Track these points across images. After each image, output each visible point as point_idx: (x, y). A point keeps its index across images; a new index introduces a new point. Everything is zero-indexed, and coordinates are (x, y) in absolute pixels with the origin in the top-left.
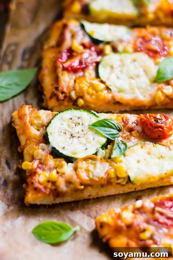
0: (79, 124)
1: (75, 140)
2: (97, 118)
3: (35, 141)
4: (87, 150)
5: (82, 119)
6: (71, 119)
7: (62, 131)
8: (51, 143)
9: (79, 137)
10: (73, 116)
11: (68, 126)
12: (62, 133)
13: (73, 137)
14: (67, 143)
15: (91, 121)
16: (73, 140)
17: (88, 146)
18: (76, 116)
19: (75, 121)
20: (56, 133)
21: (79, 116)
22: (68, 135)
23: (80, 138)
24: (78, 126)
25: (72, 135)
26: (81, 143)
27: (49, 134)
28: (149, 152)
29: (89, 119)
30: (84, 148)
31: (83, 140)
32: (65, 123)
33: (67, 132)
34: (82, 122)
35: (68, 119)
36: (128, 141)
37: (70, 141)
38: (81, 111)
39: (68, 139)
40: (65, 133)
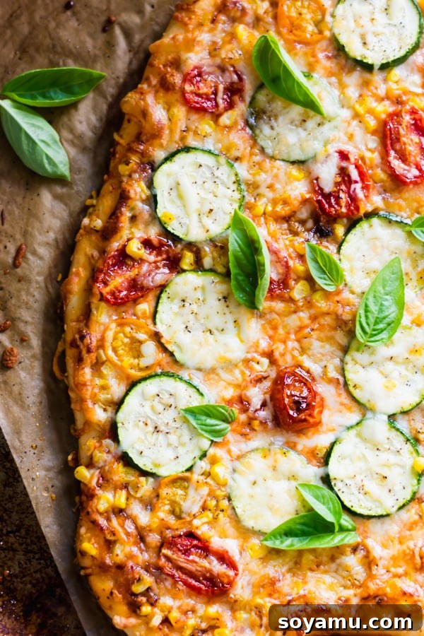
0: (171, 406)
1: (161, 436)
2: (200, 397)
3: (98, 429)
4: (179, 459)
5: (175, 399)
6: (158, 395)
7: (141, 419)
8: (121, 442)
9: (167, 433)
10: (162, 390)
11: (153, 408)
12: (141, 424)
13: (158, 432)
14: (147, 442)
15: (190, 403)
16: (157, 439)
17: (181, 451)
18: (167, 391)
19: (164, 401)
20: (131, 424)
21: (172, 391)
22: (151, 428)
23: (168, 435)
24: (168, 410)
25: (156, 428)
26: (169, 445)
27: (119, 425)
28: (275, 467)
29: (188, 398)
30: (173, 457)
31: (173, 438)
32: (148, 404)
33: (149, 422)
34: (175, 402)
35: (154, 396)
36: (244, 440)
37: (152, 438)
38: (176, 381)
39: (149, 436)
40: (146, 424)
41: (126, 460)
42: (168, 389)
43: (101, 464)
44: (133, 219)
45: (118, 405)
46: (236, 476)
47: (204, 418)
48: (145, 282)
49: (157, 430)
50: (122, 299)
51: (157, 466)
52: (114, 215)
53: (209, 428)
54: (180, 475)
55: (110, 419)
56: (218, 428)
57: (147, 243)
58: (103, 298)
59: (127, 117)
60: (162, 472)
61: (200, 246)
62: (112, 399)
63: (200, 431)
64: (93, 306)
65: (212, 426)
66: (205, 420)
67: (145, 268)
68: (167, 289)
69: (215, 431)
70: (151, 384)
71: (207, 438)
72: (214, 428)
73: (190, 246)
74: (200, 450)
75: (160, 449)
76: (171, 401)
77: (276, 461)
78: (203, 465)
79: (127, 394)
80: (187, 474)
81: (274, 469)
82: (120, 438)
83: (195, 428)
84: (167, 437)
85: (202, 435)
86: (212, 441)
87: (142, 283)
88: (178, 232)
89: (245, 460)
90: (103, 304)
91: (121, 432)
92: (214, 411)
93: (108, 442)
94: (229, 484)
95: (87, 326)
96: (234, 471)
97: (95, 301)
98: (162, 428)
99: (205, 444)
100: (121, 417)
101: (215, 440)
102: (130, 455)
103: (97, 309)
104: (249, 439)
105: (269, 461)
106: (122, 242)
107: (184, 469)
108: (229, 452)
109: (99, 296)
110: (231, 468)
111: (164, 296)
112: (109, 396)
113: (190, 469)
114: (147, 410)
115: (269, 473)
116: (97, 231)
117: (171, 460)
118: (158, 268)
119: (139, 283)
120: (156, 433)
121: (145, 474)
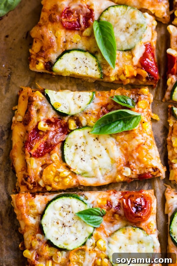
0: (70, 212)
1: (67, 229)
2: (85, 205)
4: (78, 240)
5: (72, 208)
6: (63, 207)
7: (55, 221)
8: (46, 235)
9: (70, 226)
11: (60, 214)
12: (55, 223)
13: (65, 226)
14: (60, 233)
15: (80, 209)
16: (65, 230)
17: (78, 235)
18: (66, 205)
19: (66, 210)
20: (50, 224)
21: (69, 204)
22: (60, 225)
23: (71, 227)
24: (68, 214)
25: (63, 224)
26: (72, 232)
27: (44, 225)
28: (130, 237)
29: (78, 206)
30: (74, 238)
31: (73, 229)
32: (57, 212)
33: (59, 222)
34: (72, 210)
35: (60, 208)
36: (112, 225)
37: (62, 230)
38: (71, 198)
39: (60, 229)
40: (58, 223)
41: (49, 243)
42: (67, 203)
43: (37, 248)
44: (38, 111)
45: (42, 215)
46: (110, 245)
47: (88, 216)
48: (52, 142)
49: (64, 225)
50: (42, 153)
51: (67, 244)
52: (28, 112)
53: (92, 221)
54: (80, 248)
55: (38, 223)
56: (97, 220)
57: (48, 122)
58: (31, 156)
59: (34, 40)
60: (70, 247)
61: (78, 115)
62: (38, 212)
63: (87, 223)
64: (28, 161)
65: (93, 219)
66: (90, 217)
67: (51, 135)
68: (66, 142)
69: (95, 222)
70: (58, 201)
71: (92, 226)
72: (94, 220)
73: (72, 117)
74: (88, 233)
75: (67, 235)
76: (70, 209)
77: (130, 234)
78: (92, 241)
79: (45, 208)
80: (83, 247)
81: (130, 238)
82: (45, 232)
83: (84, 222)
84: (70, 228)
85: (89, 225)
86: (94, 228)
87: (50, 143)
88: (65, 111)
89: (114, 236)
90: (33, 159)
91: (45, 229)
92: (94, 212)
93: (39, 235)
94: (107, 250)
95: (27, 172)
96: (109, 242)
97: (28, 158)
98: (67, 224)
99: (91, 229)
100: (44, 221)
101: (96, 226)
102: (52, 241)
103: (30, 162)
104: (115, 224)
105: (127, 235)
106: (35, 124)
107: (81, 245)
108: (105, 232)
109: (29, 155)
110: (107, 241)
111: (65, 146)
112: (36, 211)
113: (84, 244)
114: (58, 216)
115: (127, 241)
116: (21, 122)
117: (73, 240)
118: (57, 133)
119: (49, 143)
120: (64, 227)
121: (61, 250)
